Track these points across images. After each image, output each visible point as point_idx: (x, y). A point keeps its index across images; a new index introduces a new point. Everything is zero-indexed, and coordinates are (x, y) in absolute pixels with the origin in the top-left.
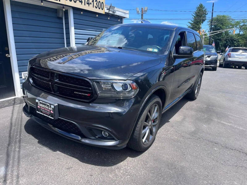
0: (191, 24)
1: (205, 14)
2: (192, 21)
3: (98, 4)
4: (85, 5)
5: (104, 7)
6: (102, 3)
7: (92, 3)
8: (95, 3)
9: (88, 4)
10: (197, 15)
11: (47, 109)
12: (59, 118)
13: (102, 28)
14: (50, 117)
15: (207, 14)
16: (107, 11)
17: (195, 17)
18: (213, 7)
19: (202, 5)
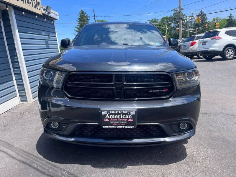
0: (78, 28)
1: (88, 19)
2: (78, 26)
3: (36, 4)
4: (26, 4)
5: (41, 7)
6: (39, 2)
7: (31, 2)
8: (34, 2)
9: (28, 3)
10: (81, 21)
11: (123, 118)
12: (138, 125)
13: (41, 31)
14: (128, 127)
15: (89, 19)
16: (44, 12)
17: (79, 22)
18: (94, 13)
19: (83, 11)
